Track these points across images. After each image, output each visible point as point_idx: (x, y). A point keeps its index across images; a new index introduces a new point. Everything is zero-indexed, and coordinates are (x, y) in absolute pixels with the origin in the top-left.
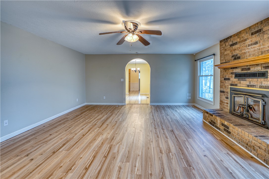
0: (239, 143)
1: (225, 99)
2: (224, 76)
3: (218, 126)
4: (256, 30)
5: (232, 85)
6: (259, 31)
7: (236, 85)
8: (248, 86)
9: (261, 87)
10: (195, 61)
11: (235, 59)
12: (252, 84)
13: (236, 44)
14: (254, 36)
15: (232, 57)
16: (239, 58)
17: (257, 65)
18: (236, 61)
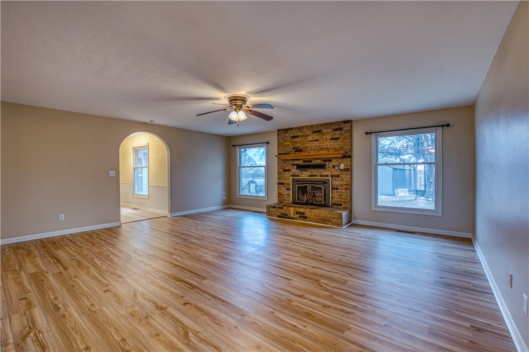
0: (317, 222)
1: (285, 191)
2: (283, 167)
3: (292, 216)
4: (317, 130)
5: (292, 176)
6: (319, 131)
7: (298, 176)
8: (310, 176)
9: (321, 176)
10: (233, 146)
11: (296, 151)
12: (313, 174)
13: (298, 137)
14: (315, 134)
15: (293, 149)
16: (301, 151)
17: (318, 159)
18: (298, 154)
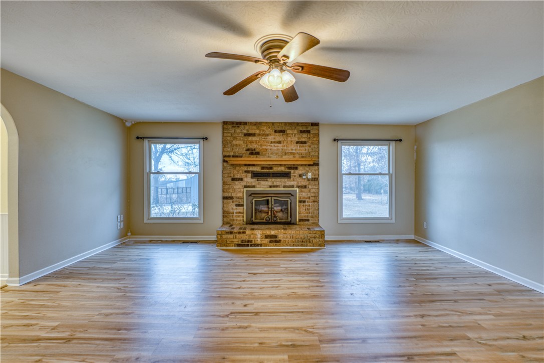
1: (235, 207)
2: (232, 175)
3: (259, 242)
4: (280, 129)
5: (245, 187)
6: (283, 131)
7: (254, 187)
8: (270, 187)
9: (284, 187)
10: (138, 138)
11: (252, 154)
12: (275, 184)
13: (254, 135)
14: (277, 134)
15: (247, 150)
16: (258, 153)
17: (281, 165)
18: (253, 158)
